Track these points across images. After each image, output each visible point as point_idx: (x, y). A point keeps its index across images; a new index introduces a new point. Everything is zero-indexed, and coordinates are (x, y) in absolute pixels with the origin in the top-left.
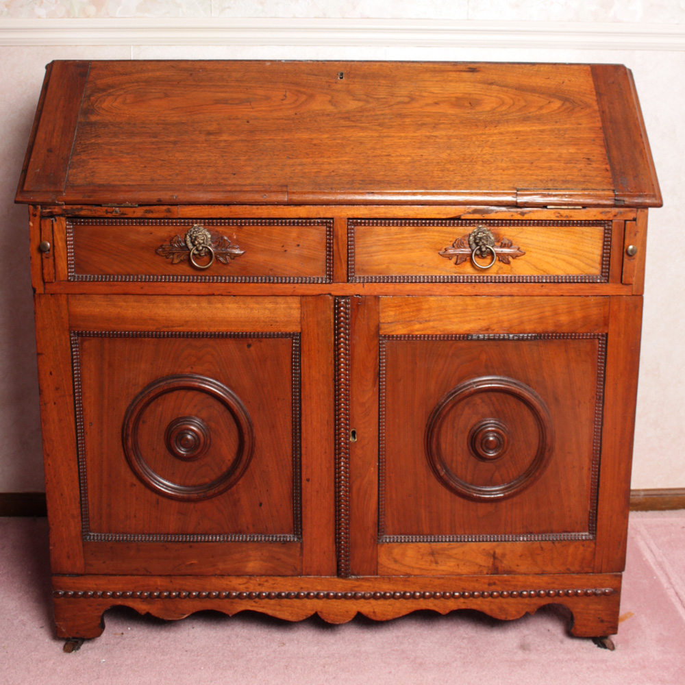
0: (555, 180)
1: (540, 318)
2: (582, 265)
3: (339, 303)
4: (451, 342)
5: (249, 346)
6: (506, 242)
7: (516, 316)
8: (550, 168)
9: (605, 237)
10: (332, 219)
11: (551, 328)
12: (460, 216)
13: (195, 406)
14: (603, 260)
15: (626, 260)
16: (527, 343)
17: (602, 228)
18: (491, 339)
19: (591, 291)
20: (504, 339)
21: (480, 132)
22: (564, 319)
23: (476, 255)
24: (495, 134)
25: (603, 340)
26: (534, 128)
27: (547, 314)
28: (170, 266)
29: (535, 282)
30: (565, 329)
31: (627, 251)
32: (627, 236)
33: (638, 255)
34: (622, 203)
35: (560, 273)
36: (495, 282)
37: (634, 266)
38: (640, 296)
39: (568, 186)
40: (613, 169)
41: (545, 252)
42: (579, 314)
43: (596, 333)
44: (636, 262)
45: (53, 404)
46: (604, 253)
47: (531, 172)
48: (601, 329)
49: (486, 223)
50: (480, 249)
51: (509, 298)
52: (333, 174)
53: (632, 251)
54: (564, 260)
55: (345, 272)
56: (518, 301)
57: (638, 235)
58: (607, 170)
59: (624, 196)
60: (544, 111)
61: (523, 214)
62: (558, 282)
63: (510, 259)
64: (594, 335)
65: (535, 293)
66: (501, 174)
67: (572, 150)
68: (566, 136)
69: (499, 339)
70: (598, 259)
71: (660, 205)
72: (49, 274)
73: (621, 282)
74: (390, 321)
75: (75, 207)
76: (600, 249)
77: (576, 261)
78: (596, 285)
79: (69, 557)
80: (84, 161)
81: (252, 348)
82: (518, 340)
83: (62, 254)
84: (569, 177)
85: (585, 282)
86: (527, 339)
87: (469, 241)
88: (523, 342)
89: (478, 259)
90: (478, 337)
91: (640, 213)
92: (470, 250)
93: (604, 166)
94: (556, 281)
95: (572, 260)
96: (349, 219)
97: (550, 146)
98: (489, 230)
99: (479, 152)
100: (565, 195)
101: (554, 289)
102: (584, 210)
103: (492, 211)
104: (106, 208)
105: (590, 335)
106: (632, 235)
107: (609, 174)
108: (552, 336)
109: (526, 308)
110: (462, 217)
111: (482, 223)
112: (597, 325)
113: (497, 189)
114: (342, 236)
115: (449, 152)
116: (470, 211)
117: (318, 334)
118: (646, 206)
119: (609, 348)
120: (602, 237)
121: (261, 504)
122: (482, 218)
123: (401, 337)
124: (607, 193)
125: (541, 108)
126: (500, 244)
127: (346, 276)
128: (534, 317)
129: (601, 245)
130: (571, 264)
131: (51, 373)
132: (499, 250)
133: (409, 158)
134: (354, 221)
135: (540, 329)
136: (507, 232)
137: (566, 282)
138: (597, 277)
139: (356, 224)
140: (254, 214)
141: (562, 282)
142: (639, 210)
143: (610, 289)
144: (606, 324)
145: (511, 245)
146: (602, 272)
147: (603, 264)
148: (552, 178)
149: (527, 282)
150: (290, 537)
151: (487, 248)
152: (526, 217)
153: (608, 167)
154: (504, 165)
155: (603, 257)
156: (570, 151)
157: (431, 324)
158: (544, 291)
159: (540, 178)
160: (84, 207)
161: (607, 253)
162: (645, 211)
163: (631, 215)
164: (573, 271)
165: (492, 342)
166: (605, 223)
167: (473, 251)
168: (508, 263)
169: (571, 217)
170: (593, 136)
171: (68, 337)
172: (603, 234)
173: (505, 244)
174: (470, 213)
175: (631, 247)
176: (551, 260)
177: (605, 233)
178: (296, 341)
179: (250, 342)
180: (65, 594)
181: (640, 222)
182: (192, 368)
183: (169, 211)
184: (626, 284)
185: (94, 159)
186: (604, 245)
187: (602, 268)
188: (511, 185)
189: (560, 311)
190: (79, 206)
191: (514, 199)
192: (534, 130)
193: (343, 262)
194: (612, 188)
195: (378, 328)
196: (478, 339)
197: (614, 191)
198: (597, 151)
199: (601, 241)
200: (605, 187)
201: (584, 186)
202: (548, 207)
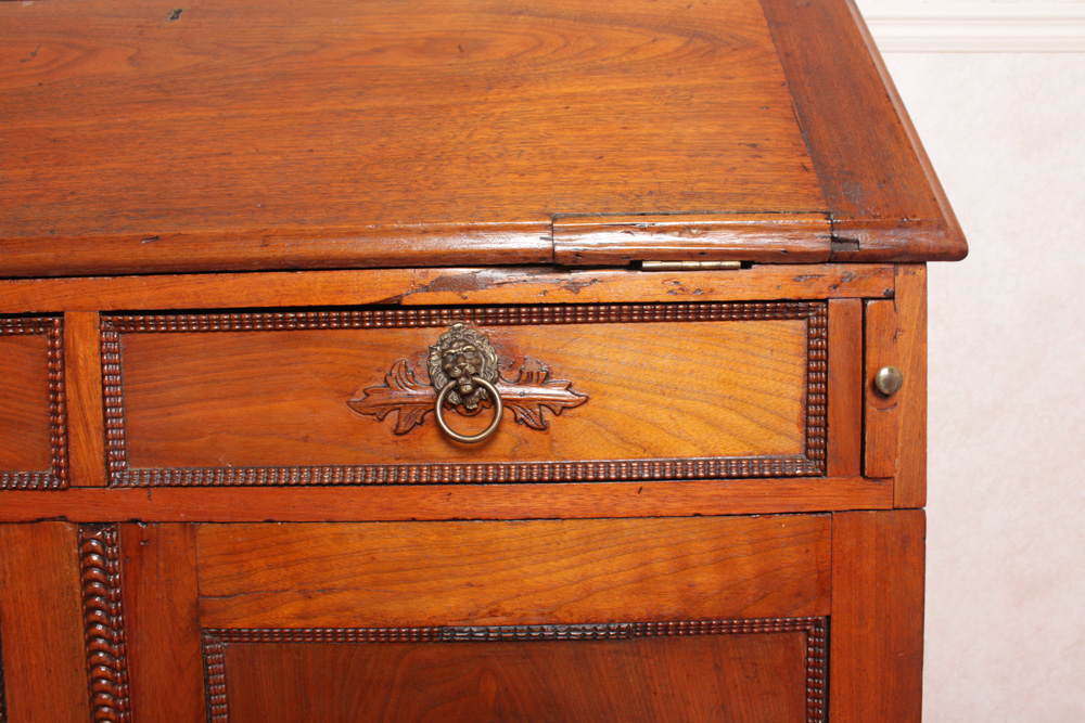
0: (661, 193)
1: (641, 580)
2: (750, 428)
4: (399, 648)
6: (534, 368)
7: (569, 574)
8: (651, 167)
9: (809, 348)
10: (60, 314)
11: (670, 606)
12: (401, 296)
14: (808, 414)
15: (871, 409)
16: (609, 647)
17: (801, 324)
18: (507, 640)
19: (778, 500)
20: (542, 639)
21: (474, 99)
22: (706, 580)
23: (446, 405)
24: (510, 101)
25: (817, 635)
26: (613, 87)
27: (658, 567)
29: (619, 479)
30: (711, 608)
31: (874, 385)
32: (871, 341)
33: (904, 395)
34: (853, 248)
35: (691, 453)
36: (508, 482)
37: (896, 427)
38: (915, 511)
39: (699, 205)
40: (820, 165)
41: (643, 395)
42: (747, 567)
43: (798, 616)
44: (900, 413)
46: (808, 393)
47: (596, 177)
48: (811, 606)
49: (473, 317)
50: (457, 388)
51: (550, 525)
52: (70, 198)
53: (889, 381)
54: (699, 416)
55: (100, 458)
56: (574, 534)
57: (902, 338)
58: (806, 169)
59: (858, 226)
60: (641, 56)
61: (575, 287)
62: (685, 478)
63: (548, 415)
64: (794, 623)
65: (621, 510)
66: (514, 184)
67: (710, 128)
68: (695, 100)
69: (529, 640)
70: (795, 409)
71: (959, 254)
73: (862, 474)
74: (226, 592)
76: (799, 381)
77: (733, 419)
78: (792, 483)
82: (583, 639)
84: (702, 185)
85: (762, 476)
86: (607, 637)
87: (429, 367)
88: (596, 646)
89: (452, 416)
90: (471, 634)
91: (903, 276)
92: (429, 391)
93: (797, 161)
94: (681, 474)
95: (722, 415)
96: (103, 312)
97: (651, 121)
98: (483, 337)
99: (462, 138)
100: (689, 228)
101: (672, 498)
102: (744, 272)
103: (489, 282)
105: (783, 624)
106: (887, 337)
107: (813, 177)
108: (677, 627)
109: (598, 553)
110: (406, 301)
111: (462, 318)
112: (798, 595)
113: (497, 217)
114: (85, 360)
115: (383, 140)
116: (427, 282)
117: (44, 625)
118: (919, 259)
119: (834, 656)
120: (803, 349)
122: (462, 301)
123: (261, 634)
124: (806, 220)
125: (633, 50)
126: (516, 373)
127: (101, 468)
128: (621, 577)
129: (801, 371)
130: (716, 425)
132: (516, 391)
133: (275, 158)
134: (118, 320)
135: (640, 608)
136: (534, 339)
137: (707, 477)
138: (793, 461)
139: (124, 327)
141: (696, 478)
142: (901, 269)
143: (828, 493)
144: (825, 590)
145: (548, 376)
146: (807, 447)
147: (808, 425)
148: (654, 188)
149: (596, 480)
151: (477, 385)
152: (587, 295)
153: (807, 161)
154: (523, 163)
155: (808, 404)
156: (705, 130)
157: (338, 598)
158: (646, 503)
159: (620, 189)
161: (816, 393)
162: (918, 270)
163: (881, 285)
164: (727, 448)
165: (510, 648)
166: (808, 309)
167: (438, 392)
168: (543, 428)
169: (712, 291)
170: (763, 99)
172: (803, 339)
173: (530, 375)
174: (426, 289)
175: (884, 372)
176: (663, 417)
177: (810, 337)
181: (905, 303)
184: (875, 479)
186: (809, 370)
187: (807, 436)
188: (537, 208)
189: (694, 559)
191: (547, 245)
192: (613, 91)
193: (92, 430)
194: (822, 208)
195: (198, 610)
196: (471, 640)
197: (827, 215)
198: (777, 129)
199: (801, 361)
200: (803, 207)
201: (741, 206)
202: (645, 265)
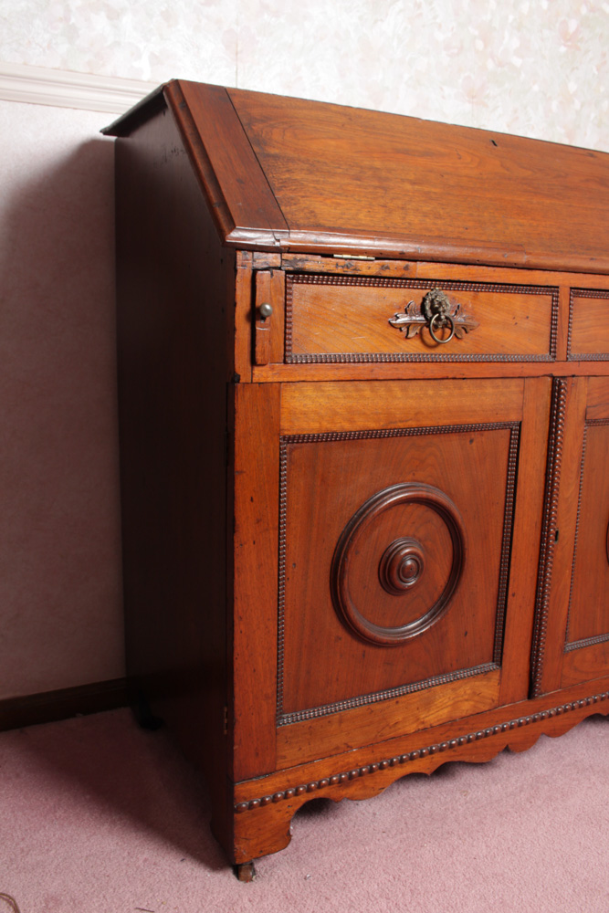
3: (560, 383)
5: (471, 441)
10: (557, 287)
13: (414, 523)
28: (403, 342)
45: (252, 544)
52: (553, 237)
55: (565, 349)
72: (263, 353)
74: (595, 404)
75: (299, 256)
79: (257, 754)
80: (292, 199)
81: (474, 444)
83: (278, 323)
96: (571, 288)
104: (338, 260)
114: (565, 307)
117: (536, 422)
121: (466, 634)
127: (566, 354)
131: (252, 500)
134: (576, 291)
139: (577, 295)
140: (491, 277)
150: (492, 666)
160: (310, 257)
171: (278, 445)
178: (515, 432)
179: (473, 436)
180: (251, 806)
182: (414, 474)
183: (406, 268)
185: (303, 197)
190: (304, 256)
193: (564, 337)
195: (585, 413)
